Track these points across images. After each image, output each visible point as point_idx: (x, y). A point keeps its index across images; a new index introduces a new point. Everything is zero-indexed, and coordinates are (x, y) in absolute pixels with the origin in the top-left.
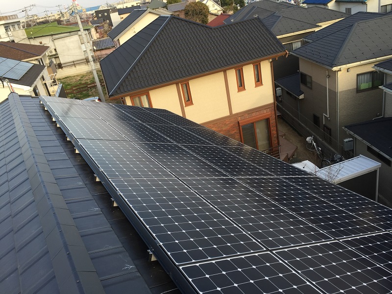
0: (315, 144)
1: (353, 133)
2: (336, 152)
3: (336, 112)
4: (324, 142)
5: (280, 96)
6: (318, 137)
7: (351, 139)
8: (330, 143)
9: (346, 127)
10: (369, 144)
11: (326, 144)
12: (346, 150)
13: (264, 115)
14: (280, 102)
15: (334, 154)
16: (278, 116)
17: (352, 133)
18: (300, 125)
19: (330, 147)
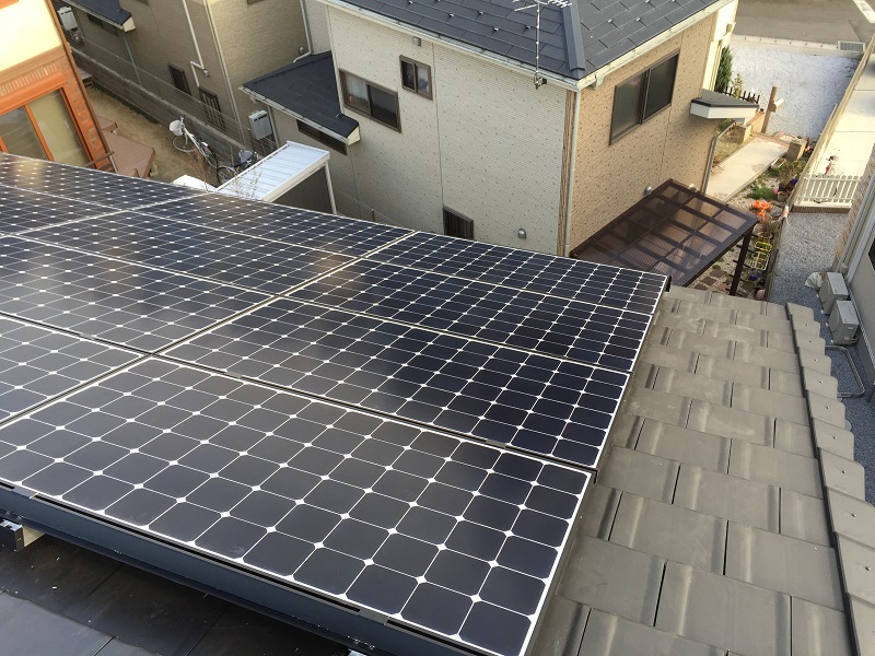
0: (191, 136)
1: (263, 98)
2: (240, 145)
3: (217, 54)
4: (209, 127)
5: (75, 30)
6: (194, 119)
7: (263, 112)
8: (223, 127)
9: (245, 86)
10: (298, 117)
11: (214, 131)
12: (259, 137)
13: (45, 81)
14: (80, 44)
15: (237, 150)
16: (84, 81)
17: (261, 97)
18: (144, 96)
19: (225, 137)
